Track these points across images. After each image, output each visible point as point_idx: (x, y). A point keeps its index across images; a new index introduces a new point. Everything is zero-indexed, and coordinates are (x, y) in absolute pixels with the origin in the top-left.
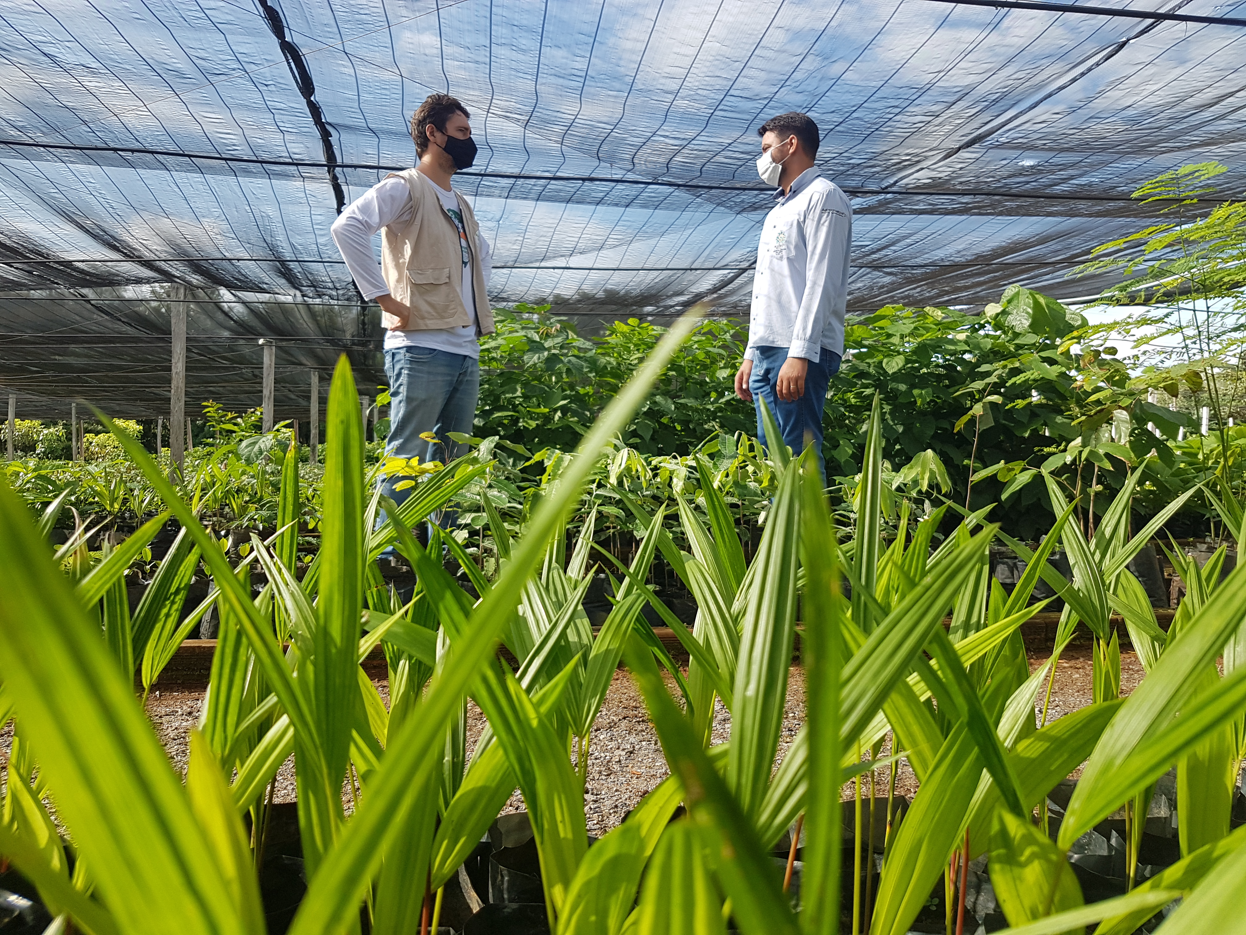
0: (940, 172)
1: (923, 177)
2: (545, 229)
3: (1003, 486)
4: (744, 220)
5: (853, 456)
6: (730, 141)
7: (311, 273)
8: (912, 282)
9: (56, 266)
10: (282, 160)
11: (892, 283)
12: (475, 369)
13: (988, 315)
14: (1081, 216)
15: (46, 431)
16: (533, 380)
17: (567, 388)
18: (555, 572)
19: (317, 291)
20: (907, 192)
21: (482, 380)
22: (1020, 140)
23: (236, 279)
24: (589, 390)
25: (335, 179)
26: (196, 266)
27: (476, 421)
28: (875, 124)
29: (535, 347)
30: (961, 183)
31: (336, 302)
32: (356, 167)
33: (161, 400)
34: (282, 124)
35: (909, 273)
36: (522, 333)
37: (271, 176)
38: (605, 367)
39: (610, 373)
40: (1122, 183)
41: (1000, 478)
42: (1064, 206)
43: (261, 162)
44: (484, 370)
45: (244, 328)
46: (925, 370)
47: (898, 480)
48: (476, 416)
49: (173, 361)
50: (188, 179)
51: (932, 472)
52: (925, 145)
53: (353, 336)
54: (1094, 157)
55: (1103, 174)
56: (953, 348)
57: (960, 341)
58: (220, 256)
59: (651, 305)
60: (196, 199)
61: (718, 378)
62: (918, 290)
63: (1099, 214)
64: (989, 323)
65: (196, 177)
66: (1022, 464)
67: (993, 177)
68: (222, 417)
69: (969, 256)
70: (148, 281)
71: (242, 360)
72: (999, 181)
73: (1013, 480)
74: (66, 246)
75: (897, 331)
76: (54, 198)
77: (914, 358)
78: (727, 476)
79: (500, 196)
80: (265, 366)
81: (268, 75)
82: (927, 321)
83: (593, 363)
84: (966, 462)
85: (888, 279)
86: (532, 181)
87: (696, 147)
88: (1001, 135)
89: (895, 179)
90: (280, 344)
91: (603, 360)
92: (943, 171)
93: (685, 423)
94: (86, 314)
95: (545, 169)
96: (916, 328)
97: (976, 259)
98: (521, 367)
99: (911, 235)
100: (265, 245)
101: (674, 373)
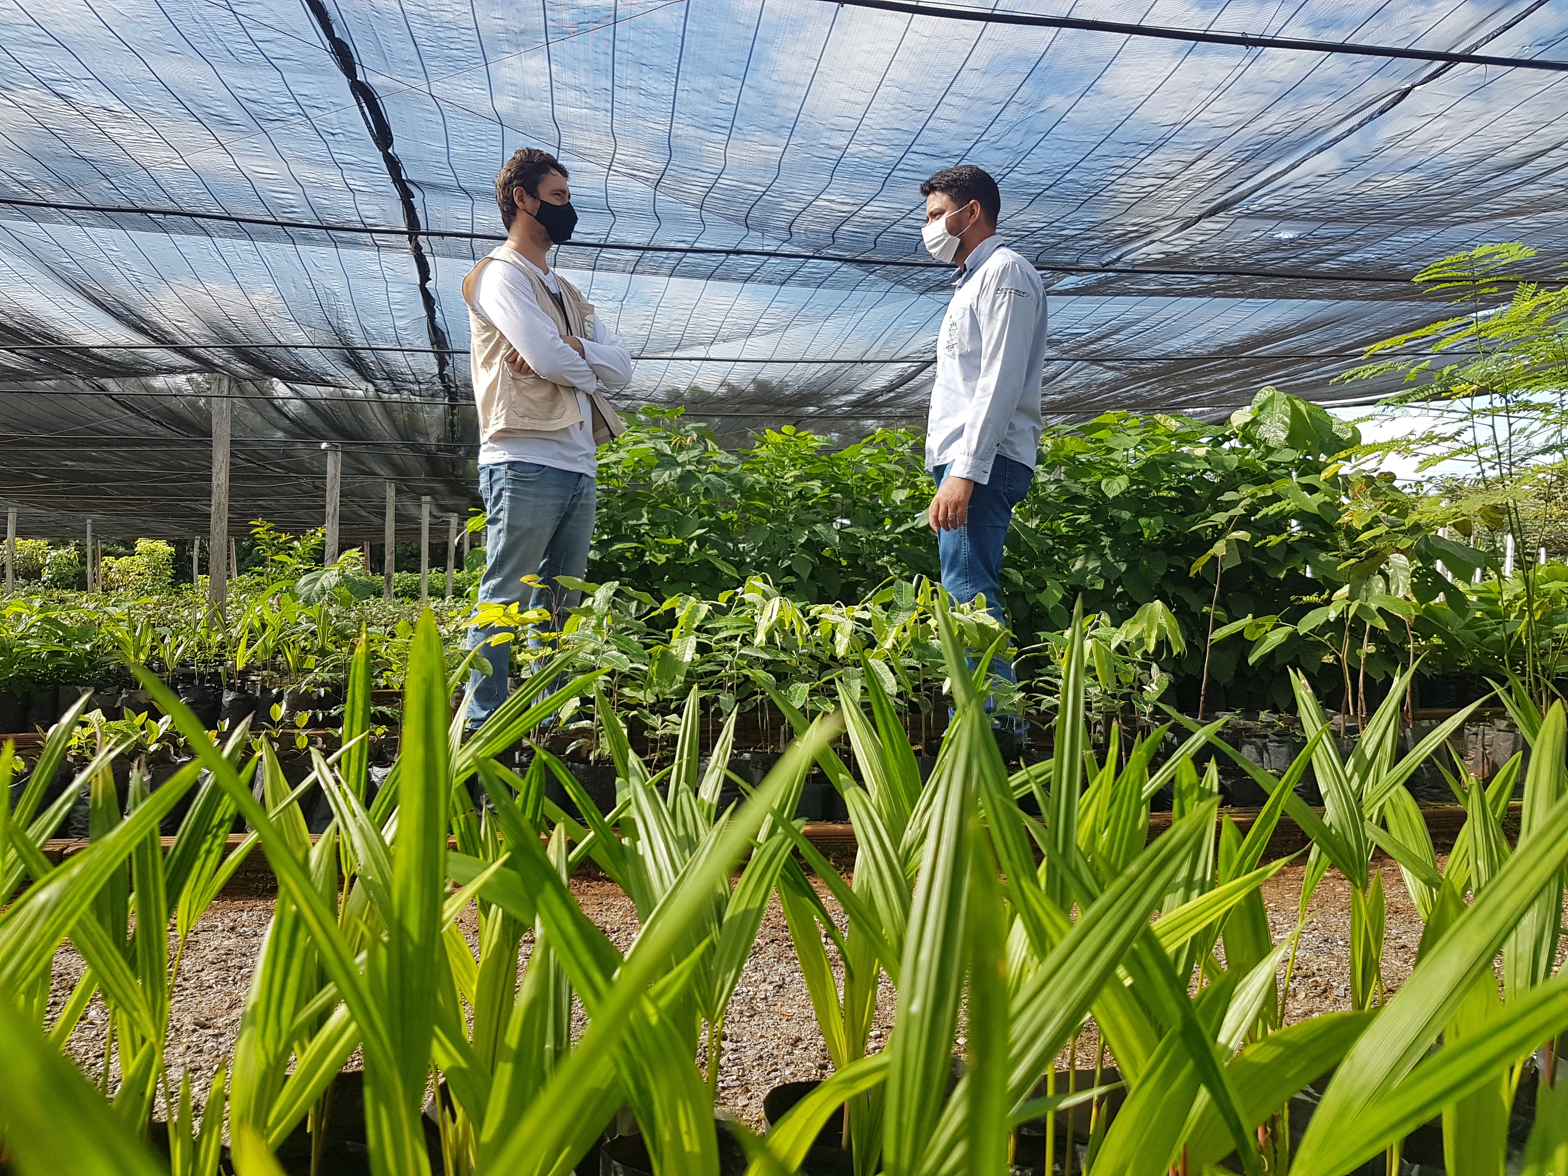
0: (1175, 246)
1: (1155, 251)
2: (680, 311)
3: (1250, 646)
4: (928, 302)
5: (1064, 601)
6: (912, 208)
7: (387, 364)
8: (1140, 379)
9: (68, 352)
10: (351, 226)
11: (1116, 380)
12: (591, 490)
13: (1235, 424)
14: (1353, 299)
15: (54, 553)
16: (663, 502)
17: (705, 512)
18: (684, 795)
19: (394, 385)
20: (1134, 271)
21: (600, 503)
22: (1276, 208)
23: (293, 370)
24: (733, 515)
25: (417, 249)
26: (243, 353)
27: (591, 554)
28: (1094, 187)
29: (666, 461)
30: (1202, 259)
31: (418, 399)
32: (443, 235)
33: (199, 516)
34: (353, 182)
35: (1136, 367)
36: (649, 445)
37: (338, 245)
38: (753, 487)
39: (758, 494)
40: (1404, 260)
41: (1246, 635)
42: (1331, 287)
43: (326, 228)
44: (602, 490)
45: (303, 429)
46: (1154, 493)
47: (1118, 637)
48: (592, 547)
49: (213, 470)
50: (234, 247)
51: (1160, 628)
52: (1156, 213)
53: (439, 441)
54: (1369, 229)
55: (1381, 249)
56: (1189, 466)
57: (1200, 458)
58: (274, 342)
59: (812, 405)
60: (245, 272)
61: (894, 501)
62: (1148, 388)
63: (1375, 297)
64: (1236, 436)
65: (244, 245)
66: (1274, 619)
67: (1242, 252)
68: (273, 539)
69: (1212, 346)
70: (184, 370)
71: (300, 469)
72: (1249, 257)
73: (1263, 639)
74: (81, 328)
75: (1120, 445)
76: (67, 269)
77: (1141, 478)
78: (904, 630)
79: (624, 271)
80: (328, 476)
81: (334, 122)
82: (1157, 432)
83: (737, 482)
84: (1205, 609)
85: (1110, 375)
86: (664, 254)
87: (869, 214)
88: (1253, 202)
89: (1119, 254)
90: (347, 448)
91: (750, 478)
92: (1179, 244)
93: (853, 558)
94: (105, 409)
95: (681, 239)
96: (1143, 441)
97: (1220, 351)
98: (649, 484)
99: (1139, 321)
100: (330, 328)
101: (839, 495)
